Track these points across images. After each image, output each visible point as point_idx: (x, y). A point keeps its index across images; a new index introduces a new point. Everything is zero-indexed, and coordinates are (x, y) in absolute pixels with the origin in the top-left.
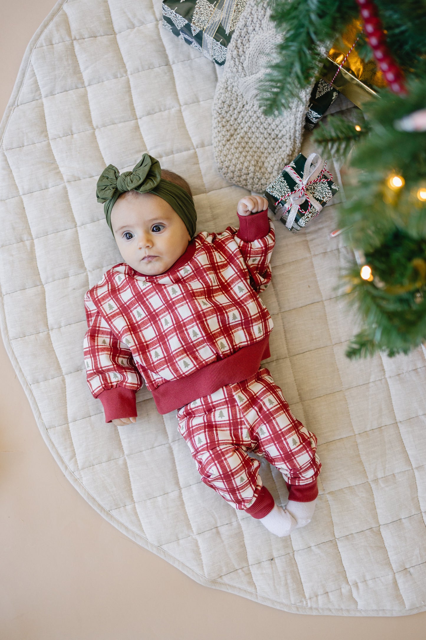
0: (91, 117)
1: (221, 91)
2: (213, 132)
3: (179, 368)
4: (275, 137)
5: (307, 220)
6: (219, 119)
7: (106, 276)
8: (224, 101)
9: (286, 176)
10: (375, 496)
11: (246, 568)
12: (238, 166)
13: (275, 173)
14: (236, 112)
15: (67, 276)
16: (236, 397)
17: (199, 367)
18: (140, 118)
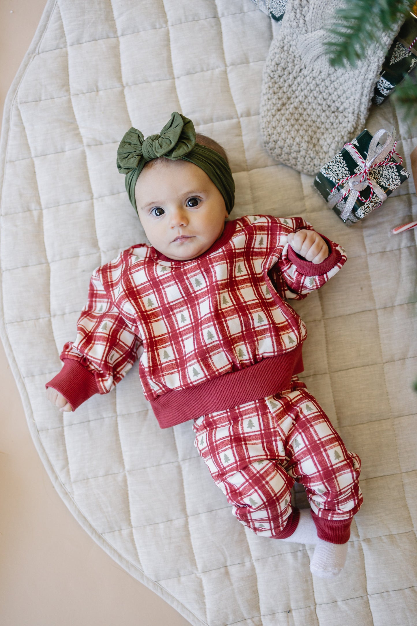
0: (121, 72)
1: (276, 50)
2: (262, 99)
3: (188, 376)
4: (335, 110)
5: (367, 210)
6: (270, 84)
8: (278, 62)
9: (346, 155)
11: (257, 618)
12: (288, 141)
13: (331, 153)
14: (291, 77)
15: (76, 256)
17: (210, 378)
18: (178, 78)
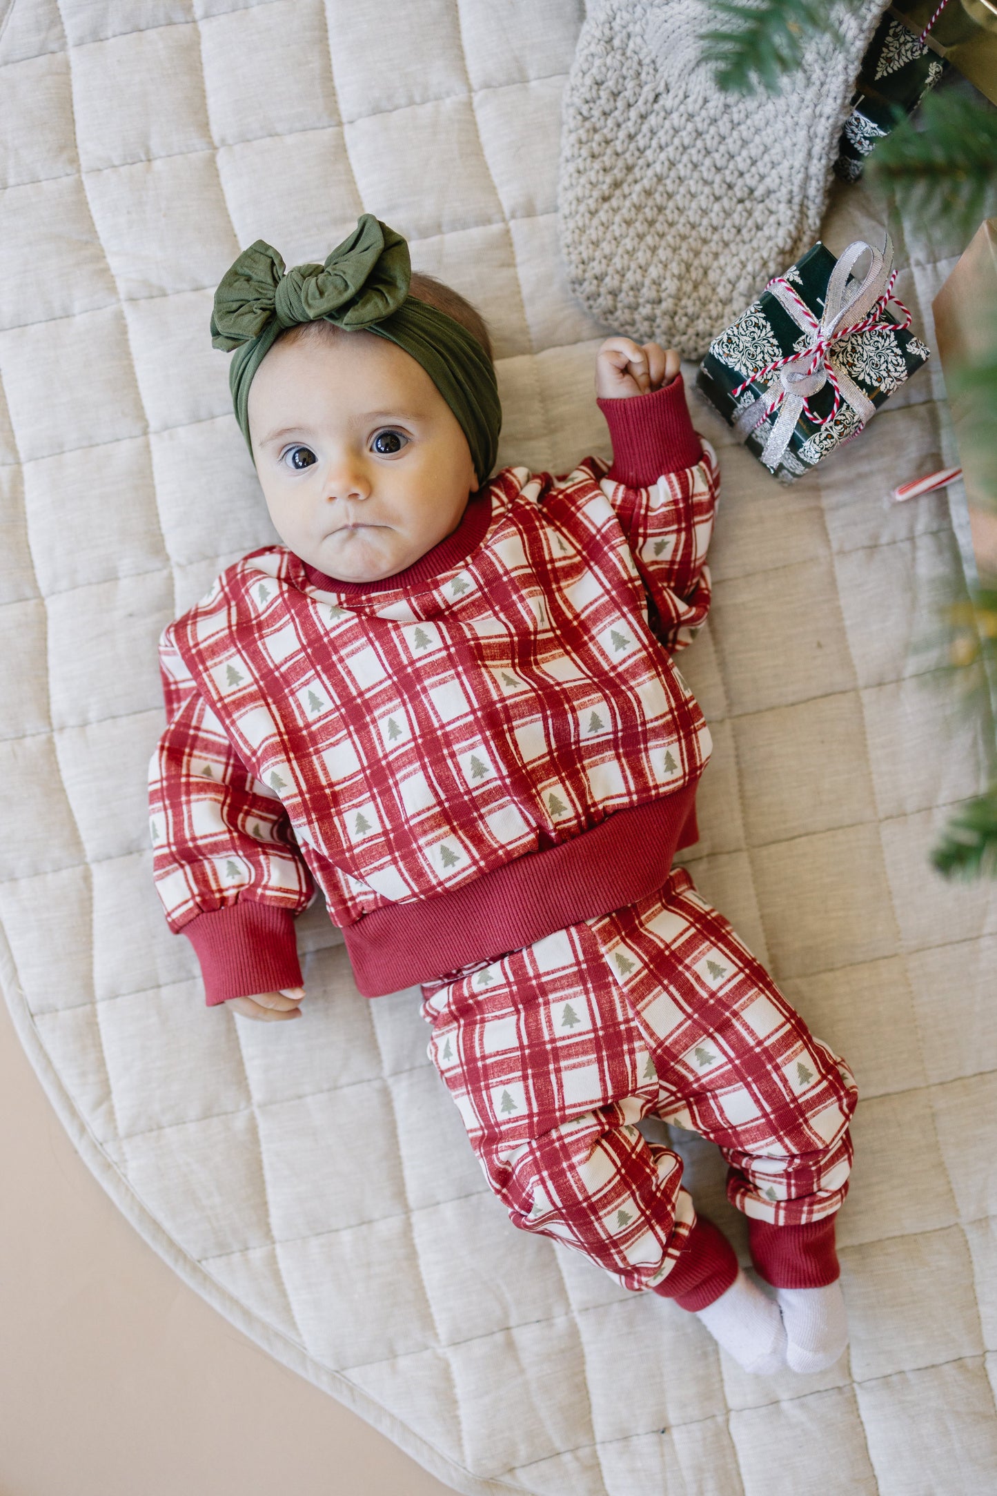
0: (206, 111)
1: (593, 48)
2: (562, 172)
3: (427, 868)
4: (746, 195)
5: (827, 443)
6: (582, 133)
7: (224, 582)
8: (599, 78)
9: (772, 308)
10: (976, 1268)
11: (587, 1450)
12: (629, 275)
13: (738, 303)
14: (633, 114)
15: (111, 577)
16: (609, 960)
17: (487, 865)
18: (351, 122)
